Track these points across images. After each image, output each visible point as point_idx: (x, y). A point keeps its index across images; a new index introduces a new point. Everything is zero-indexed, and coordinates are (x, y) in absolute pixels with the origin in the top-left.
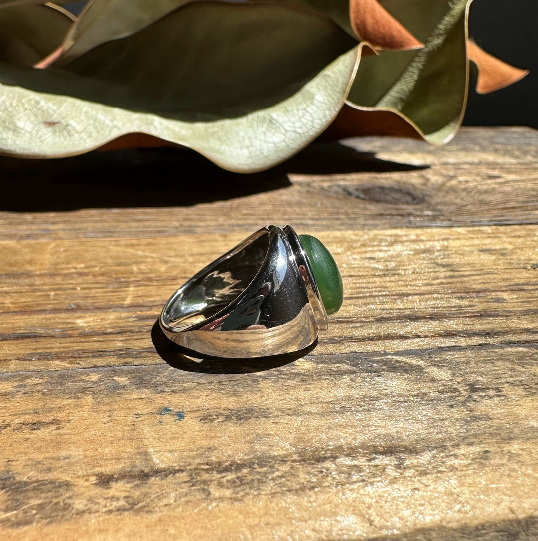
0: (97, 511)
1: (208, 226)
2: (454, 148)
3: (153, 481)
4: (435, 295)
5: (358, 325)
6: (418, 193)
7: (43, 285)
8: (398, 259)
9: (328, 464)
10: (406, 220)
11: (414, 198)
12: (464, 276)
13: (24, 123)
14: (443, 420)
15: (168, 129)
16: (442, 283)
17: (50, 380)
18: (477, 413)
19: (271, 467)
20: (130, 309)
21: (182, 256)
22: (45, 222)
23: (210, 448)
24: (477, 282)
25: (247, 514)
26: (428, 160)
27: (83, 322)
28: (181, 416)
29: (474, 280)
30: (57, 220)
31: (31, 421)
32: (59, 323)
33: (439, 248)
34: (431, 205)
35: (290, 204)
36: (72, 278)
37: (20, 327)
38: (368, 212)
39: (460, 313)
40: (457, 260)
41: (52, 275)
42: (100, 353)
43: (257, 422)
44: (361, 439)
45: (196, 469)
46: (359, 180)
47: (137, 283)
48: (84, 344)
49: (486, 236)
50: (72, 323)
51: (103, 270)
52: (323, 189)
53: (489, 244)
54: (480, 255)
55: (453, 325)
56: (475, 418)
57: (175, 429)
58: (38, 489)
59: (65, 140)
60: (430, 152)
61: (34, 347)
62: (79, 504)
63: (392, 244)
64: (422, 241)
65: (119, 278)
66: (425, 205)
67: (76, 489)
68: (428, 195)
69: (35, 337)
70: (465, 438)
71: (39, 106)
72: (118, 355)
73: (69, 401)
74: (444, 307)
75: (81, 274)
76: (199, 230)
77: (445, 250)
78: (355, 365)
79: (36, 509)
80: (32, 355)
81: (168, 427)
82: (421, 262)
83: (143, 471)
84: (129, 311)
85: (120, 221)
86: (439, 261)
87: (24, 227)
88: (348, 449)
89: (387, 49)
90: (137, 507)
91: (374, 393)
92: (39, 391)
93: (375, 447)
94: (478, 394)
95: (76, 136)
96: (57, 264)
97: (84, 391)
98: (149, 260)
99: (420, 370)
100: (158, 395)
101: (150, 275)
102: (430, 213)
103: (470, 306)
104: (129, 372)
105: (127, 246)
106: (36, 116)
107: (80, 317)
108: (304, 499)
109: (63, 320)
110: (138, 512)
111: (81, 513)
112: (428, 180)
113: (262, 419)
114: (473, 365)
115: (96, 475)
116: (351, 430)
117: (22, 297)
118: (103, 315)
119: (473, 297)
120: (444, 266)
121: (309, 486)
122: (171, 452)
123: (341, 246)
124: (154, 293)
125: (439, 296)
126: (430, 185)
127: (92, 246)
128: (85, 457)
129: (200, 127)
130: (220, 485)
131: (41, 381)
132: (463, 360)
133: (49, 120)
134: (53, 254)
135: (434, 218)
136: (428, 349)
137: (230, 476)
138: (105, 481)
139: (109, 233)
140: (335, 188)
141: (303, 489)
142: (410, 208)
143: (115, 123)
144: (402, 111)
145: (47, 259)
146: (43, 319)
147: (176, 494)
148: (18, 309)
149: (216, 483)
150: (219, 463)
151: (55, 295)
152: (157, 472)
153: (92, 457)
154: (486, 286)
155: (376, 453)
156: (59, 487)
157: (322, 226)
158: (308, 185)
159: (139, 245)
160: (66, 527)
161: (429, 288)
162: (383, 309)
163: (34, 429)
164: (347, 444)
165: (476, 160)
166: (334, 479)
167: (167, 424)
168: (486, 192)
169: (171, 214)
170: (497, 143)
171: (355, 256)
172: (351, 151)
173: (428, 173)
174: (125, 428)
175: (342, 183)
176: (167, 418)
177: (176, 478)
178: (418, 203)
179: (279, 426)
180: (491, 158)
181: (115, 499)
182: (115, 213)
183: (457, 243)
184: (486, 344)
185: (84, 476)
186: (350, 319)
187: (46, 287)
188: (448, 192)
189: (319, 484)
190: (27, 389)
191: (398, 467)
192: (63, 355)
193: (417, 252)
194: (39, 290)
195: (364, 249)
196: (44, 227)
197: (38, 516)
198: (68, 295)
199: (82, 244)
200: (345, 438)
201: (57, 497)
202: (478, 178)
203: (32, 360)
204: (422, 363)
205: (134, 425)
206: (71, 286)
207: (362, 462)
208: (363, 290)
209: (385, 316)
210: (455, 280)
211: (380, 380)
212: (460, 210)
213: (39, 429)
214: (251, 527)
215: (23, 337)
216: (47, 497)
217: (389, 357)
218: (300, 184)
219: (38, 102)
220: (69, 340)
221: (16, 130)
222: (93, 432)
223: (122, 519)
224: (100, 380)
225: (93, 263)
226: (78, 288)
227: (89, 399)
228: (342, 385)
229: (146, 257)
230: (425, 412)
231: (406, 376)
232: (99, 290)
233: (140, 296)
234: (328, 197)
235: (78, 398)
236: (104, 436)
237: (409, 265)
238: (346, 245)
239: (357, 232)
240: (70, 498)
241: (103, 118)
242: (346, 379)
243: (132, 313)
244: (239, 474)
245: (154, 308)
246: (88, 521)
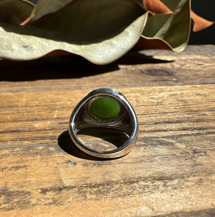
0: (40, 204)
1: (87, 86)
2: (184, 53)
3: (64, 191)
4: (178, 113)
5: (147, 125)
6: (170, 72)
7: (22, 110)
8: (163, 98)
9: (135, 184)
10: (165, 82)
11: (168, 74)
12: (190, 105)
13: (15, 47)
14: (183, 165)
15: (71, 48)
16: (180, 108)
17: (24, 149)
18: (197, 163)
19: (112, 186)
20: (56, 120)
21: (77, 98)
22: (24, 85)
23: (87, 178)
24: (195, 107)
25: (102, 206)
26: (174, 58)
27: (37, 125)
28: (75, 164)
29: (194, 106)
30: (28, 84)
31: (15, 166)
32: (28, 126)
33: (179, 94)
34: (175, 76)
35: (119, 77)
36: (34, 107)
37: (13, 127)
38: (150, 80)
39: (188, 120)
40: (186, 98)
41: (26, 106)
42: (43, 138)
43: (106, 166)
44: (149, 173)
45: (81, 186)
46: (146, 67)
47: (59, 109)
48: (37, 134)
49: (198, 88)
50: (33, 126)
51: (46, 104)
52: (132, 70)
53: (199, 92)
54: (196, 96)
55: (185, 125)
56: (196, 165)
57: (72, 169)
58: (17, 195)
59: (31, 53)
60: (174, 55)
61: (18, 135)
62: (33, 201)
63: (160, 92)
64: (172, 91)
65: (51, 107)
66: (173, 76)
67: (32, 195)
68: (174, 72)
69: (18, 131)
70: (192, 173)
71: (21, 40)
72: (50, 138)
73: (31, 158)
74: (182, 118)
75: (37, 106)
76: (83, 88)
77: (182, 95)
78: (146, 142)
79: (16, 203)
80: (17, 139)
81: (70, 169)
82: (171, 99)
83: (60, 187)
84: (55, 121)
85: (52, 85)
86: (179, 99)
87: (16, 88)
88: (143, 178)
89: (158, 14)
90: (57, 202)
91: (154, 154)
92: (19, 154)
93: (155, 177)
94: (197, 154)
95: (35, 51)
96: (28, 102)
97: (37, 153)
98: (64, 100)
99: (172, 144)
100: (66, 155)
101: (63, 106)
102: (175, 79)
103: (193, 117)
104: (55, 146)
105: (55, 94)
106: (20, 44)
107: (36, 123)
108: (125, 200)
109: (29, 125)
110: (57, 204)
111: (34, 205)
112: (174, 66)
113: (108, 165)
114: (194, 142)
115: (41, 189)
116: (145, 170)
117: (14, 115)
118: (45, 122)
119: (194, 114)
120: (181, 101)
121: (127, 194)
122: (71, 179)
123: (140, 93)
124: (65, 113)
125: (180, 113)
126: (175, 68)
127: (42, 95)
128: (37, 181)
129: (83, 47)
130: (91, 193)
131: (20, 149)
132: (190, 140)
133: (25, 45)
134: (26, 98)
135: (177, 82)
136: (176, 136)
137: (95, 189)
138: (44, 191)
139: (48, 89)
140: (137, 70)
141: (125, 195)
142: (167, 78)
143: (51, 46)
145: (24, 100)
146: (22, 124)
147: (73, 197)
148: (12, 120)
149: (89, 192)
150: (91, 184)
151: (27, 114)
152: (65, 188)
153: (39, 181)
154: (199, 109)
155: (155, 180)
156: (26, 194)
157: (132, 85)
158: (126, 69)
159: (60, 94)
160: (28, 211)
161: (175, 110)
162: (157, 119)
163: (17, 169)
164: (143, 176)
165: (193, 58)
166: (138, 191)
167: (70, 167)
168: (197, 71)
169: (73, 81)
170: (201, 51)
171: (145, 97)
172: (143, 55)
173: (174, 64)
174: (52, 169)
175: (140, 68)
176: (70, 165)
177: (72, 190)
178: (170, 76)
179: (115, 168)
180: (199, 57)
181: (48, 199)
182: (51, 82)
183: (186, 92)
184: (200, 133)
185: (36, 189)
186: (143, 123)
187: (23, 111)
188: (182, 71)
189: (132, 193)
190: (15, 153)
191: (164, 186)
192: (29, 138)
193: (170, 96)
194: (21, 112)
195: (149, 95)
196: (23, 87)
197: (17, 206)
198: (32, 114)
199: (37, 94)
200: (142, 173)
201: (25, 198)
202: (194, 65)
203: (17, 141)
204: (173, 141)
205: (56, 168)
206: (33, 111)
207: (149, 183)
208: (149, 111)
209: (158, 122)
210: (186, 107)
211: (156, 148)
212: (187, 78)
213: (18, 169)
214: (103, 212)
215: (14, 131)
216: (21, 198)
217: (160, 139)
218: (123, 69)
219: (20, 38)
220: (31, 132)
221: (12, 50)
222: (40, 171)
223: (51, 208)
224: (43, 149)
225: (42, 101)
226: (36, 112)
227: (39, 157)
228: (141, 151)
229: (63, 99)
230: (175, 162)
231: (167, 147)
232: (44, 112)
233: (60, 115)
234: (134, 74)
235: (35, 156)
236: (44, 172)
237: (167, 100)
238: (142, 93)
239: (146, 88)
240: (30, 199)
241: (46, 44)
242: (142, 148)
243: (56, 121)
244: (99, 189)
245: (65, 119)
246: (37, 208)
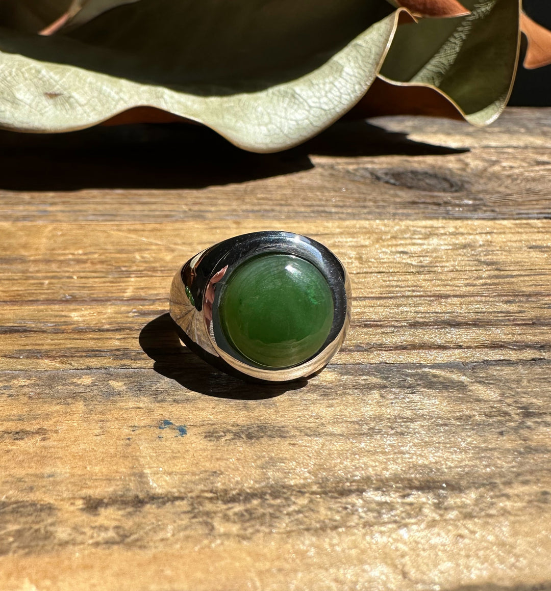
0: (82, 543)
1: (220, 211)
2: (496, 129)
3: (149, 509)
4: (479, 299)
5: (389, 330)
6: (455, 179)
7: (38, 272)
8: (434, 255)
9: (353, 499)
10: (442, 210)
11: (452, 186)
12: (512, 276)
13: (23, 94)
14: (491, 450)
15: (179, 102)
16: (486, 284)
17: (38, 382)
18: (533, 444)
19: (287, 499)
20: (130, 302)
21: (190, 244)
22: (44, 203)
23: (215, 472)
24: (527, 284)
25: (257, 557)
26: (467, 142)
27: (78, 315)
28: (183, 431)
29: (524, 281)
30: (57, 200)
31: (13, 429)
32: (51, 316)
33: (481, 243)
34: (472, 193)
35: (311, 188)
36: (69, 265)
37: (9, 319)
38: (398, 200)
39: (509, 320)
40: (501, 257)
41: (48, 261)
42: (95, 353)
43: (270, 443)
44: (394, 468)
45: (198, 497)
46: (388, 163)
47: (140, 274)
48: (78, 341)
49: (536, 230)
50: (66, 316)
51: (103, 257)
52: (348, 172)
53: (539, 240)
54: (529, 252)
55: (500, 334)
56: (530, 450)
57: (175, 446)
58: (17, 512)
59: (67, 113)
60: (468, 134)
61: (23, 342)
62: (62, 533)
63: (427, 236)
64: (462, 234)
65: (119, 267)
66: (465, 193)
67: (59, 514)
68: (468, 182)
69: (24, 331)
70: (518, 475)
71: (40, 76)
72: (115, 355)
73: (58, 407)
74: (489, 313)
75: (79, 261)
76: (209, 215)
77: (489, 245)
78: (386, 379)
79: (13, 536)
80: (20, 352)
81: (168, 444)
82: (460, 258)
83: (137, 497)
84: (130, 305)
85: (123, 204)
86: (483, 259)
87: (21, 208)
88: (377, 480)
89: (427, 16)
90: (129, 540)
91: (409, 413)
92: (25, 394)
93: (410, 480)
94: (533, 421)
95: (79, 108)
96: (53, 249)
97: (75, 396)
98: (154, 247)
99: (462, 387)
100: (157, 405)
101: (154, 265)
102: (470, 202)
103: (520, 312)
104: (126, 376)
105: (130, 231)
106: (37, 87)
107: (75, 310)
108: (324, 541)
109: (56, 313)
110: (129, 546)
111: (64, 544)
112: (467, 165)
113: (277, 440)
114: (525, 383)
115: (83, 498)
116: (381, 458)
117: (13, 284)
118: (100, 308)
119: (522, 301)
120: (488, 264)
121: (330, 525)
122: (170, 474)
123: (369, 238)
124: (158, 285)
125: (484, 299)
126: (469, 170)
127: (93, 230)
128: (73, 475)
129: (214, 101)
130: (226, 518)
131: (29, 382)
132: (514, 377)
133: (51, 92)
134: (49, 238)
135: (475, 208)
136: (471, 362)
137: (238, 508)
138: (93, 506)
139: (112, 216)
140: (362, 172)
141: (323, 529)
142: (447, 196)
143: (122, 95)
144: (440, 87)
145: (42, 243)
146: (34, 310)
147: (174, 526)
148: (8, 299)
149: (220, 515)
150: (226, 491)
151: (50, 283)
152: (153, 498)
153: (80, 476)
154: (538, 288)
155: (411, 488)
156: (41, 510)
157: (348, 214)
158: (332, 167)
159: (143, 230)
160: (47, 560)
161: (471, 289)
162: (418, 313)
163: (17, 439)
164: (376, 475)
165: (521, 144)
166: (361, 517)
167: (167, 440)
168: (534, 180)
169: (180, 197)
170: (545, 125)
171: (384, 250)
172: (381, 131)
173: (467, 158)
174: (118, 442)
175: (369, 166)
176: (167, 433)
177: (174, 507)
178: (456, 191)
179: (295, 449)
180: (539, 141)
181: (103, 529)
182: (118, 194)
183: (502, 238)
184: (541, 359)
185: (69, 499)
186: (379, 323)
187: (39, 275)
188: (490, 179)
189: (343, 523)
190: (12, 391)
191: (438, 506)
192: (54, 352)
193: (456, 247)
194: (33, 278)
195: (394, 242)
196: (42, 207)
197: (15, 545)
198: (63, 284)
199: (81, 227)
200: (373, 467)
201: (38, 523)
202: (525, 164)
203: (19, 358)
204: (463, 378)
205: (129, 439)
206: (67, 274)
207: (393, 497)
208: (394, 289)
209: (421, 320)
210: (501, 280)
211: (416, 397)
212: (504, 200)
213: (22, 439)
214: (260, 573)
215: (12, 331)
216: (26, 523)
217: (427, 370)
218: (322, 166)
219: (38, 72)
220: (61, 336)
221: (14, 102)
222: (82, 446)
223: (110, 555)
224: (94, 384)
225: (92, 249)
226: (75, 277)
227: (80, 406)
228: (370, 402)
229: (151, 244)
230: (468, 439)
231: (446, 394)
232: (97, 280)
233: (142, 289)
234: (353, 181)
235: (68, 404)
236: (95, 451)
237: (447, 261)
238: (375, 236)
239: (386, 221)
240: (53, 524)
241: (108, 90)
242: (375, 394)
243: (132, 307)
244: (249, 506)
245: (157, 302)
246: (71, 554)
